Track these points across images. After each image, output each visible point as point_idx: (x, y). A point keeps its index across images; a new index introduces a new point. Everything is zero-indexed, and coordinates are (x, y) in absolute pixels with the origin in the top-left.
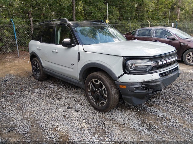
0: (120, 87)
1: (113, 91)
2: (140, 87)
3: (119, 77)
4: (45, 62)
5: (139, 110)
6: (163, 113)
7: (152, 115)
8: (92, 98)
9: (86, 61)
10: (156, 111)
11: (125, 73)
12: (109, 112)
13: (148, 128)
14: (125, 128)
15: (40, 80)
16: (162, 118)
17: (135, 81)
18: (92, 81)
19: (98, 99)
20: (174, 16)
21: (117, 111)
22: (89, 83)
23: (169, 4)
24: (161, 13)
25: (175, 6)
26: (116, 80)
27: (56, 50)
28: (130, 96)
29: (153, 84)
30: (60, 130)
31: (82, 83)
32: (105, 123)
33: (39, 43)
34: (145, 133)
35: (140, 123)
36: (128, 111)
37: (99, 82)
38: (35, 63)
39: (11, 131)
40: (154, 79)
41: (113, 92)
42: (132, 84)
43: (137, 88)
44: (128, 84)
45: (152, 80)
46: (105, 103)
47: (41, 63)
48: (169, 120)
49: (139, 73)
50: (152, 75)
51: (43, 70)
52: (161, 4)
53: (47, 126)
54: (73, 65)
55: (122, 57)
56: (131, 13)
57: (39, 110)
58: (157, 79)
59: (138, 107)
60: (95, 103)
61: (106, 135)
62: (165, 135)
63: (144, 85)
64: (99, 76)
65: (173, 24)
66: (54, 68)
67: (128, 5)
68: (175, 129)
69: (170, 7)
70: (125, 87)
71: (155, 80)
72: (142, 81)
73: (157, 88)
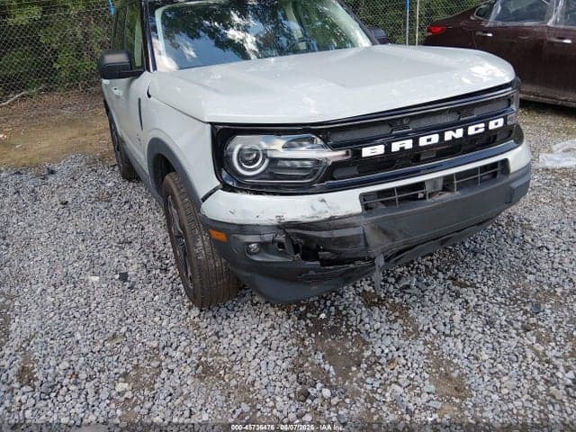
0: (210, 234)
1: (200, 244)
3: (205, 199)
5: (323, 315)
11: (223, 184)
17: (250, 218)
40: (328, 216)
42: (243, 228)
45: (315, 219)
50: (323, 200)
55: (207, 123)
58: (341, 218)
63: (281, 238)
70: (222, 237)
72: (274, 222)
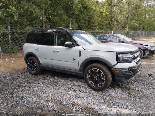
0: (115, 72)
2: (127, 71)
3: (114, 66)
4: (44, 59)
5: (122, 88)
6: (138, 88)
7: (131, 89)
8: (91, 82)
9: (86, 56)
10: (133, 87)
11: (118, 62)
12: (105, 91)
13: (134, 97)
14: (120, 99)
15: (35, 74)
16: (138, 91)
17: (125, 67)
18: (92, 70)
19: (96, 83)
20: (112, 26)
21: (109, 89)
22: (89, 72)
23: (109, 18)
24: (104, 24)
25: (113, 20)
26: (112, 68)
27: (57, 50)
28: (121, 77)
29: (134, 69)
30: (81, 104)
31: (81, 72)
32: (106, 97)
33: (36, 45)
34: (134, 100)
35: (128, 95)
36: (117, 89)
37: (98, 70)
38: (31, 61)
39: (43, 111)
41: (110, 76)
42: (123, 69)
43: (126, 72)
44: (121, 69)
46: (103, 84)
47: (39, 61)
48: (143, 91)
49: (126, 62)
51: (39, 66)
52: (104, 18)
53: (69, 104)
54: (74, 60)
55: (116, 52)
56: (85, 23)
57: (53, 94)
59: (121, 86)
60: (94, 86)
61: (111, 104)
62: (146, 99)
63: (130, 70)
64: (98, 66)
65: (112, 32)
66: (53, 64)
67: (83, 18)
68: (149, 95)
69: (110, 20)
70: (118, 71)
71: (135, 66)
72: (129, 67)
73: (136, 71)
